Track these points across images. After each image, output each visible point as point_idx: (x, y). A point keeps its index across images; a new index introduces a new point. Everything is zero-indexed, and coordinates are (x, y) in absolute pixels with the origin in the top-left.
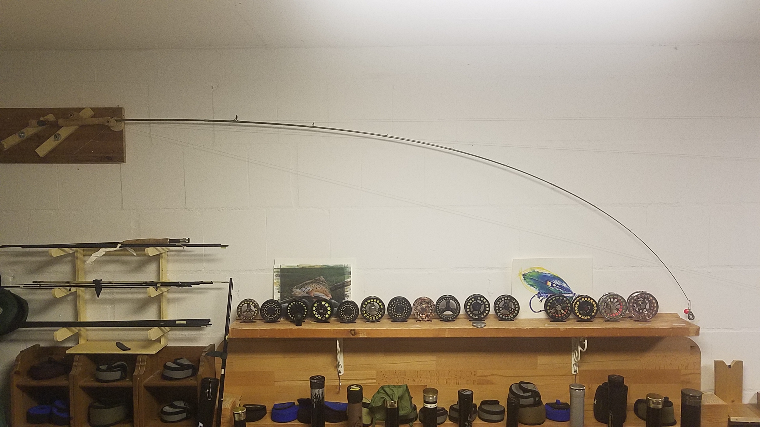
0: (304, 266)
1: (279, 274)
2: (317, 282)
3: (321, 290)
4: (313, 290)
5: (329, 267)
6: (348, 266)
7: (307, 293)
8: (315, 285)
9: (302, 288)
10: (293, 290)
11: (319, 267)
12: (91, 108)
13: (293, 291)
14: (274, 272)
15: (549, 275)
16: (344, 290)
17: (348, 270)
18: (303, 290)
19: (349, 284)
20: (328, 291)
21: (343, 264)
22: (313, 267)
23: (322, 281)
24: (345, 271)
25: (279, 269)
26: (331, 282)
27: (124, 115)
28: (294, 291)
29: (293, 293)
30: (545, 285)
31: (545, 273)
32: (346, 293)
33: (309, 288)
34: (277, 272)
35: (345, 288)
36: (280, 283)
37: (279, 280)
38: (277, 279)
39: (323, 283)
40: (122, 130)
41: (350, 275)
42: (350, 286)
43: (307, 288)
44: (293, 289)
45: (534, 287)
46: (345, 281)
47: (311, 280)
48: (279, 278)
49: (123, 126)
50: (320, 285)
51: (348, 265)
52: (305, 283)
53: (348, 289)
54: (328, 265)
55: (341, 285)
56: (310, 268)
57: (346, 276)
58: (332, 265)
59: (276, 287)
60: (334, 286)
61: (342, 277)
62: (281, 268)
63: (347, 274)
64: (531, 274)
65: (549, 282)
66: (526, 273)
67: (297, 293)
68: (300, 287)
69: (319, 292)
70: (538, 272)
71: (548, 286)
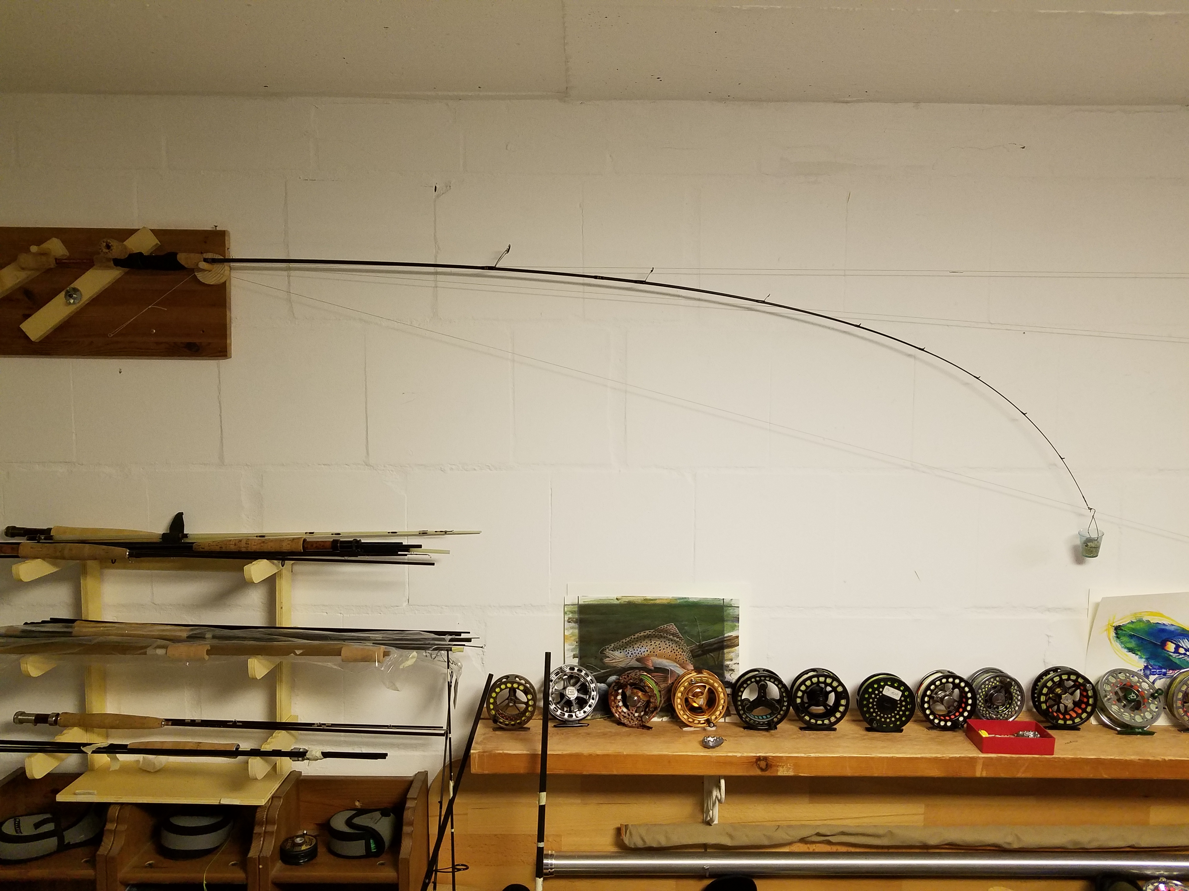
0: (631, 599)
1: (576, 616)
2: (660, 635)
3: (670, 653)
4: (652, 653)
5: (689, 602)
6: (734, 603)
7: (638, 660)
8: (657, 643)
9: (626, 648)
10: (608, 652)
11: (665, 602)
12: (152, 230)
13: (608, 654)
14: (565, 613)
15: (1172, 628)
16: (723, 657)
17: (731, 611)
18: (630, 653)
19: (733, 643)
20: (685, 656)
21: (722, 598)
22: (652, 602)
23: (673, 634)
24: (725, 613)
25: (577, 606)
26: (692, 636)
27: (228, 249)
28: (610, 655)
29: (607, 660)
30: (1160, 650)
31: (1164, 624)
32: (727, 663)
33: (643, 649)
34: (572, 612)
35: (726, 651)
36: (577, 637)
37: (576, 631)
38: (572, 628)
39: (675, 638)
40: (225, 283)
41: (737, 624)
42: (736, 648)
43: (639, 650)
44: (607, 650)
45: (1137, 654)
46: (726, 635)
47: (647, 632)
48: (576, 625)
49: (227, 272)
50: (667, 642)
51: (732, 599)
52: (633, 637)
53: (732, 655)
54: (685, 598)
55: (716, 643)
56: (645, 605)
57: (727, 624)
58: (695, 598)
59: (569, 645)
60: (701, 646)
61: (717, 627)
62: (579, 603)
63: (729, 620)
64: (1131, 626)
65: (1170, 643)
66: (1121, 624)
67: (615, 659)
68: (623, 647)
69: (667, 659)
70: (1148, 621)
71: (1169, 651)
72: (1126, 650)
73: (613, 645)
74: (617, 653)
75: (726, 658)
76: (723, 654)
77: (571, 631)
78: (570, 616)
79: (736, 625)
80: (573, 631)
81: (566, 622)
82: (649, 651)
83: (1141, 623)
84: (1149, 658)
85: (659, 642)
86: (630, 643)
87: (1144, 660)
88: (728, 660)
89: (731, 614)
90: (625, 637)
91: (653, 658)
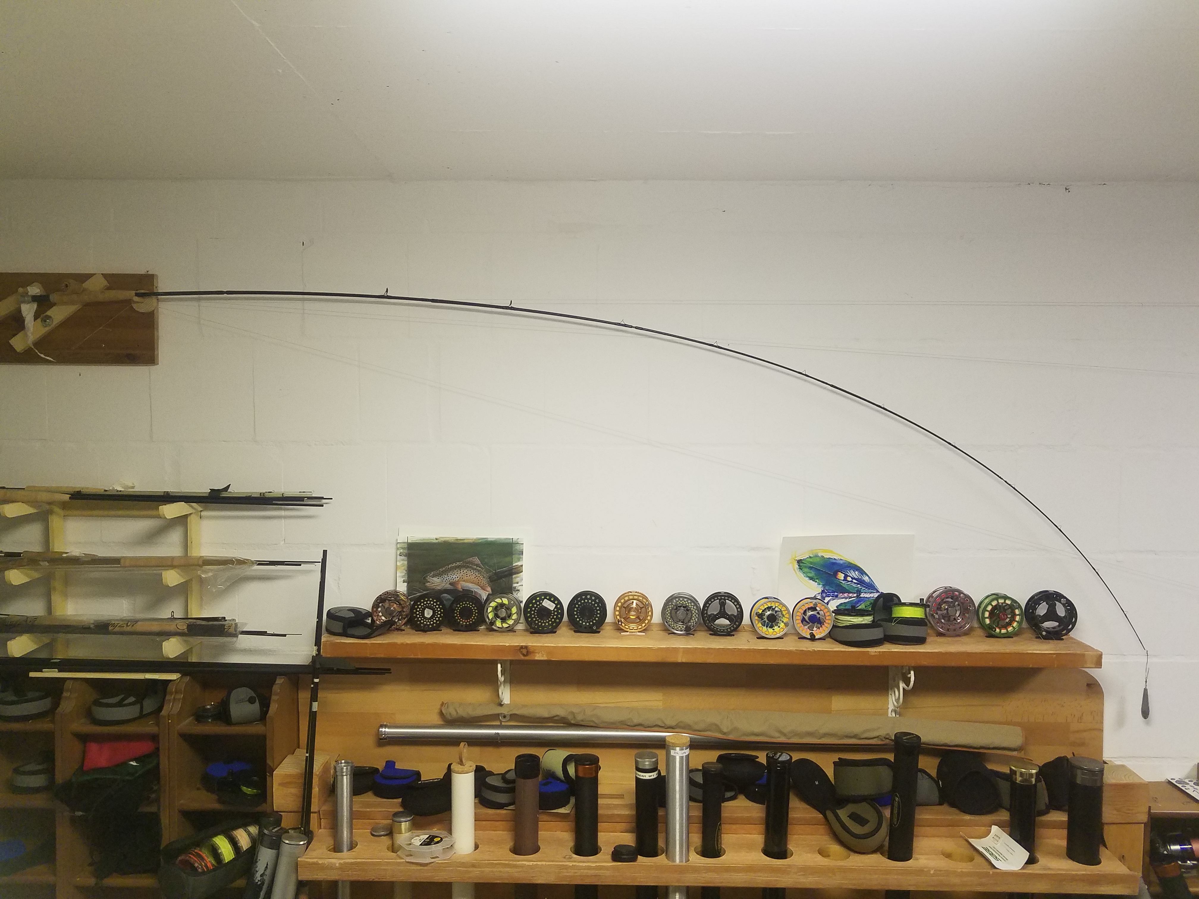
0: (447, 539)
1: (406, 551)
2: (467, 566)
3: (474, 579)
4: (461, 579)
5: (488, 541)
6: (519, 542)
7: (450, 584)
9: (442, 575)
10: (429, 578)
11: (471, 541)
12: (103, 274)
13: (429, 580)
14: (398, 549)
15: (841, 562)
16: (511, 582)
17: (518, 547)
18: (445, 579)
19: (518, 570)
20: (484, 581)
21: (512, 538)
22: (462, 541)
23: (477, 565)
24: (513, 549)
25: (406, 544)
26: (490, 566)
27: (156, 287)
30: (833, 579)
31: (835, 559)
32: (515, 585)
34: (402, 548)
35: (514, 576)
36: (406, 567)
37: (406, 563)
38: (403, 560)
39: (478, 568)
40: (153, 311)
41: (521, 556)
42: (521, 574)
43: (452, 576)
44: (428, 576)
45: (816, 582)
46: (514, 565)
47: (458, 563)
48: (406, 558)
49: (155, 304)
50: (472, 571)
51: (518, 539)
52: (447, 567)
53: (517, 580)
54: (486, 538)
55: (507, 571)
56: (457, 543)
57: (515, 557)
58: (493, 538)
59: (400, 573)
60: (495, 574)
61: (508, 559)
62: (409, 541)
63: (516, 554)
64: (811, 560)
65: (840, 573)
66: (802, 559)
67: (434, 583)
68: (439, 575)
69: (471, 583)
70: (823, 556)
71: (839, 579)
72: (807, 578)
73: (432, 573)
74: (435, 579)
75: (514, 582)
76: (512, 578)
77: (402, 562)
78: (402, 551)
79: (520, 558)
80: (403, 563)
81: (398, 556)
82: (459, 577)
83: (817, 558)
84: (825, 584)
85: (466, 571)
86: (445, 572)
87: (821, 586)
88: (515, 583)
89: (518, 549)
90: (442, 567)
91: (462, 582)
